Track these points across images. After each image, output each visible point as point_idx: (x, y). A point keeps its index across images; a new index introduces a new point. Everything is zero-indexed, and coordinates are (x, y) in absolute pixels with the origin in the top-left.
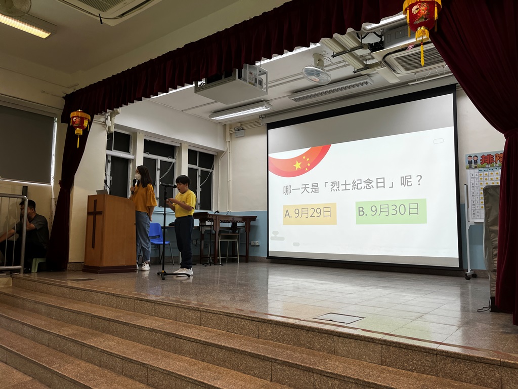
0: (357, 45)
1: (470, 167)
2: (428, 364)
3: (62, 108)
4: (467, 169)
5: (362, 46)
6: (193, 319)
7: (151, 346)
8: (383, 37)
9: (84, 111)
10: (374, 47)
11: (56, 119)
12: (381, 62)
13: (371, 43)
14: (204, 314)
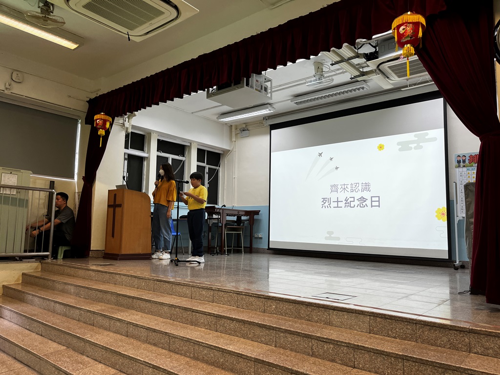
0: (354, 55)
1: (459, 166)
2: (408, 331)
3: (86, 110)
4: (456, 167)
5: (358, 56)
6: (206, 297)
7: (171, 319)
8: (377, 48)
9: (106, 114)
10: (370, 57)
11: (80, 121)
12: (376, 70)
13: (366, 53)
14: (216, 292)
